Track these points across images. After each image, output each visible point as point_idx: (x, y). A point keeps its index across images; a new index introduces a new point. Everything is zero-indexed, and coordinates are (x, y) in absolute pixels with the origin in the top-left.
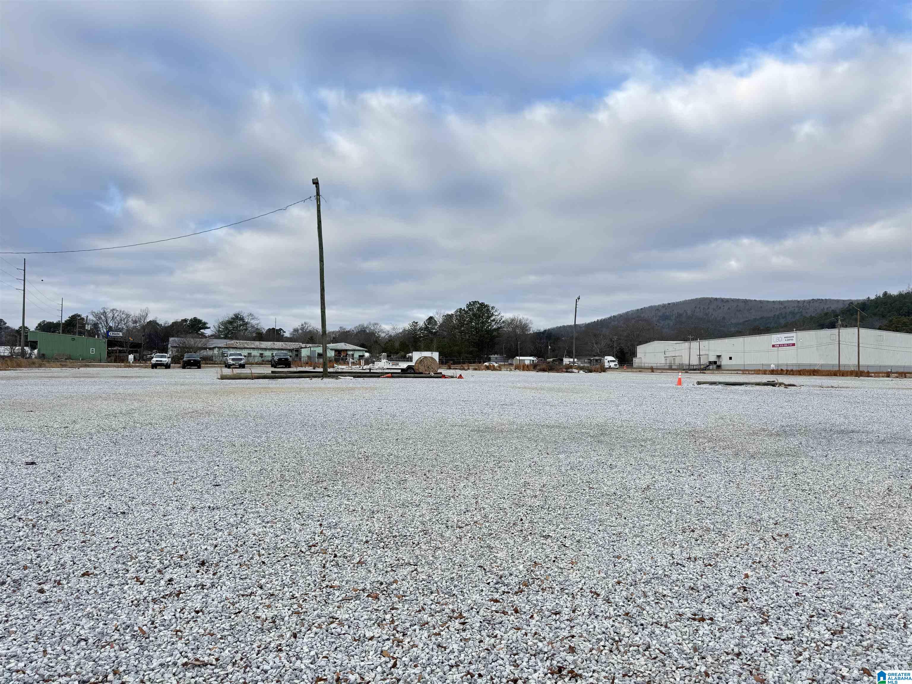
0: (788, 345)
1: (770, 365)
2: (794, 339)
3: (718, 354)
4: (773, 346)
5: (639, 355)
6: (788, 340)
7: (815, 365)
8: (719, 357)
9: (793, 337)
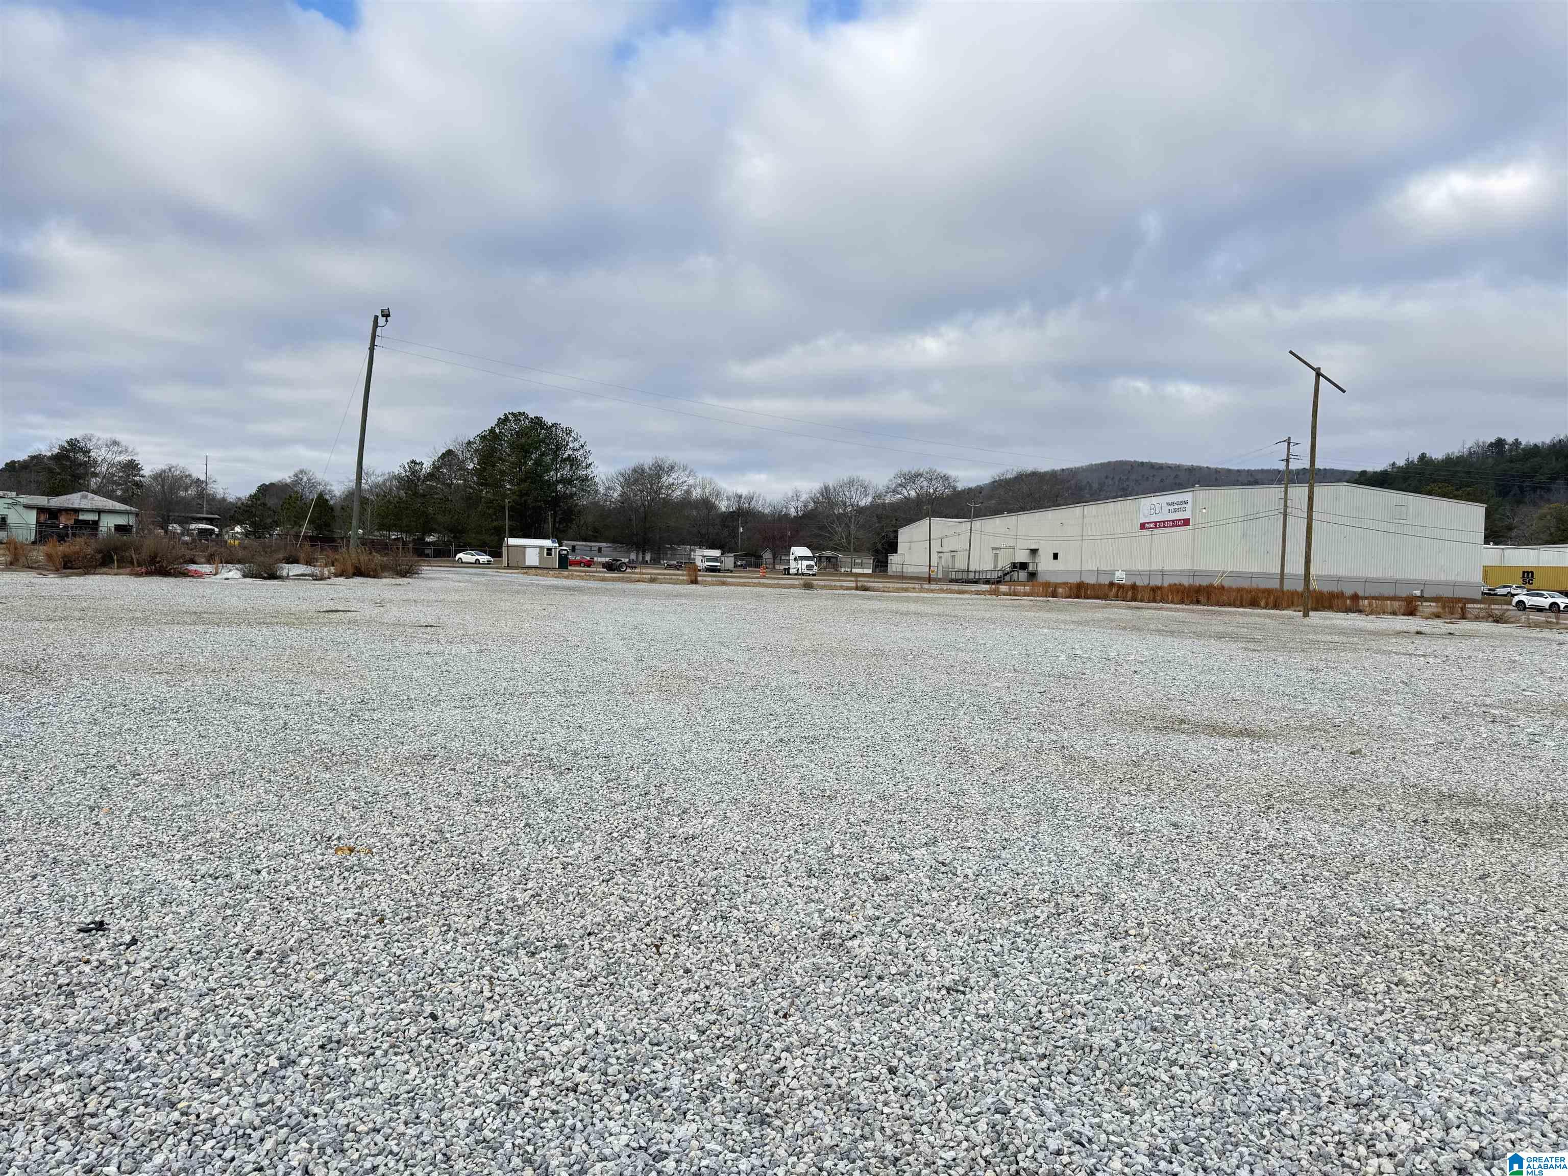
0: (1175, 524)
1: (1113, 573)
2: (1189, 507)
3: (1033, 547)
4: (1143, 526)
5: (901, 548)
6: (1175, 511)
7: (1213, 574)
8: (1034, 552)
9: (1186, 503)
